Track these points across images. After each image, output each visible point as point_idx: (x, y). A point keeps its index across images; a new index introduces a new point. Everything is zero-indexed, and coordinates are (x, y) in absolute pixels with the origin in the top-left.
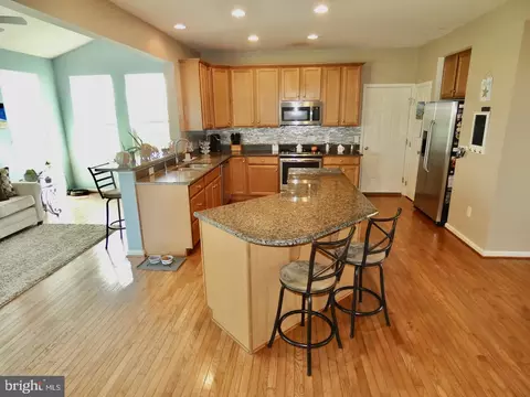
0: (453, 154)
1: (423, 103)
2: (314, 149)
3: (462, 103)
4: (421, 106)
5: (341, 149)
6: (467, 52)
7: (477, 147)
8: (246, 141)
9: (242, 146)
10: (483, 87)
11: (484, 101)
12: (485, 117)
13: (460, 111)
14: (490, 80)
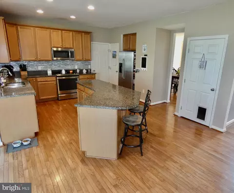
0: (134, 71)
1: (116, 52)
2: (71, 72)
3: (135, 53)
4: (115, 53)
5: (85, 71)
6: (135, 34)
7: (144, 69)
8: (30, 69)
9: (28, 72)
10: (143, 48)
11: (145, 52)
12: (146, 58)
13: (135, 55)
14: (146, 45)
